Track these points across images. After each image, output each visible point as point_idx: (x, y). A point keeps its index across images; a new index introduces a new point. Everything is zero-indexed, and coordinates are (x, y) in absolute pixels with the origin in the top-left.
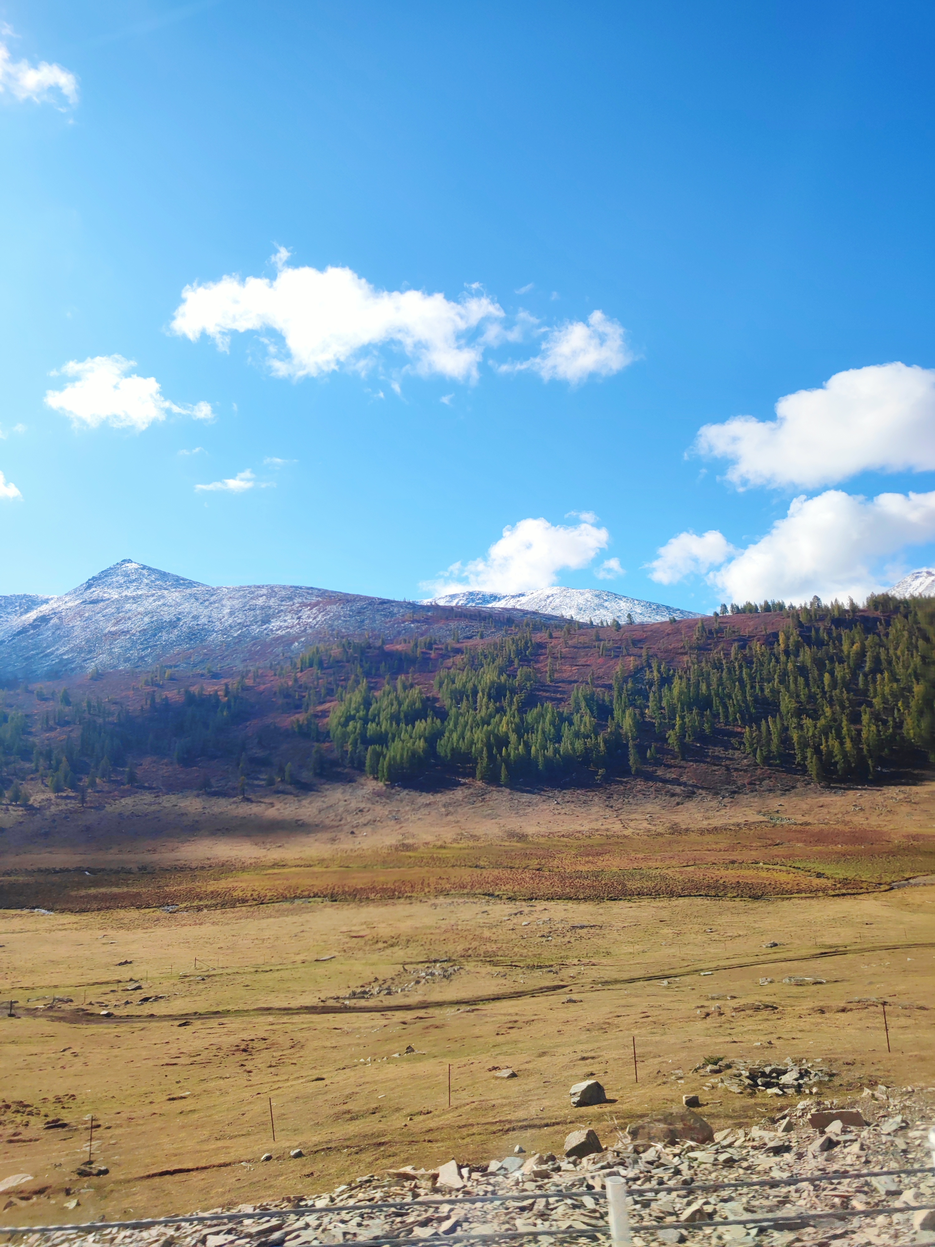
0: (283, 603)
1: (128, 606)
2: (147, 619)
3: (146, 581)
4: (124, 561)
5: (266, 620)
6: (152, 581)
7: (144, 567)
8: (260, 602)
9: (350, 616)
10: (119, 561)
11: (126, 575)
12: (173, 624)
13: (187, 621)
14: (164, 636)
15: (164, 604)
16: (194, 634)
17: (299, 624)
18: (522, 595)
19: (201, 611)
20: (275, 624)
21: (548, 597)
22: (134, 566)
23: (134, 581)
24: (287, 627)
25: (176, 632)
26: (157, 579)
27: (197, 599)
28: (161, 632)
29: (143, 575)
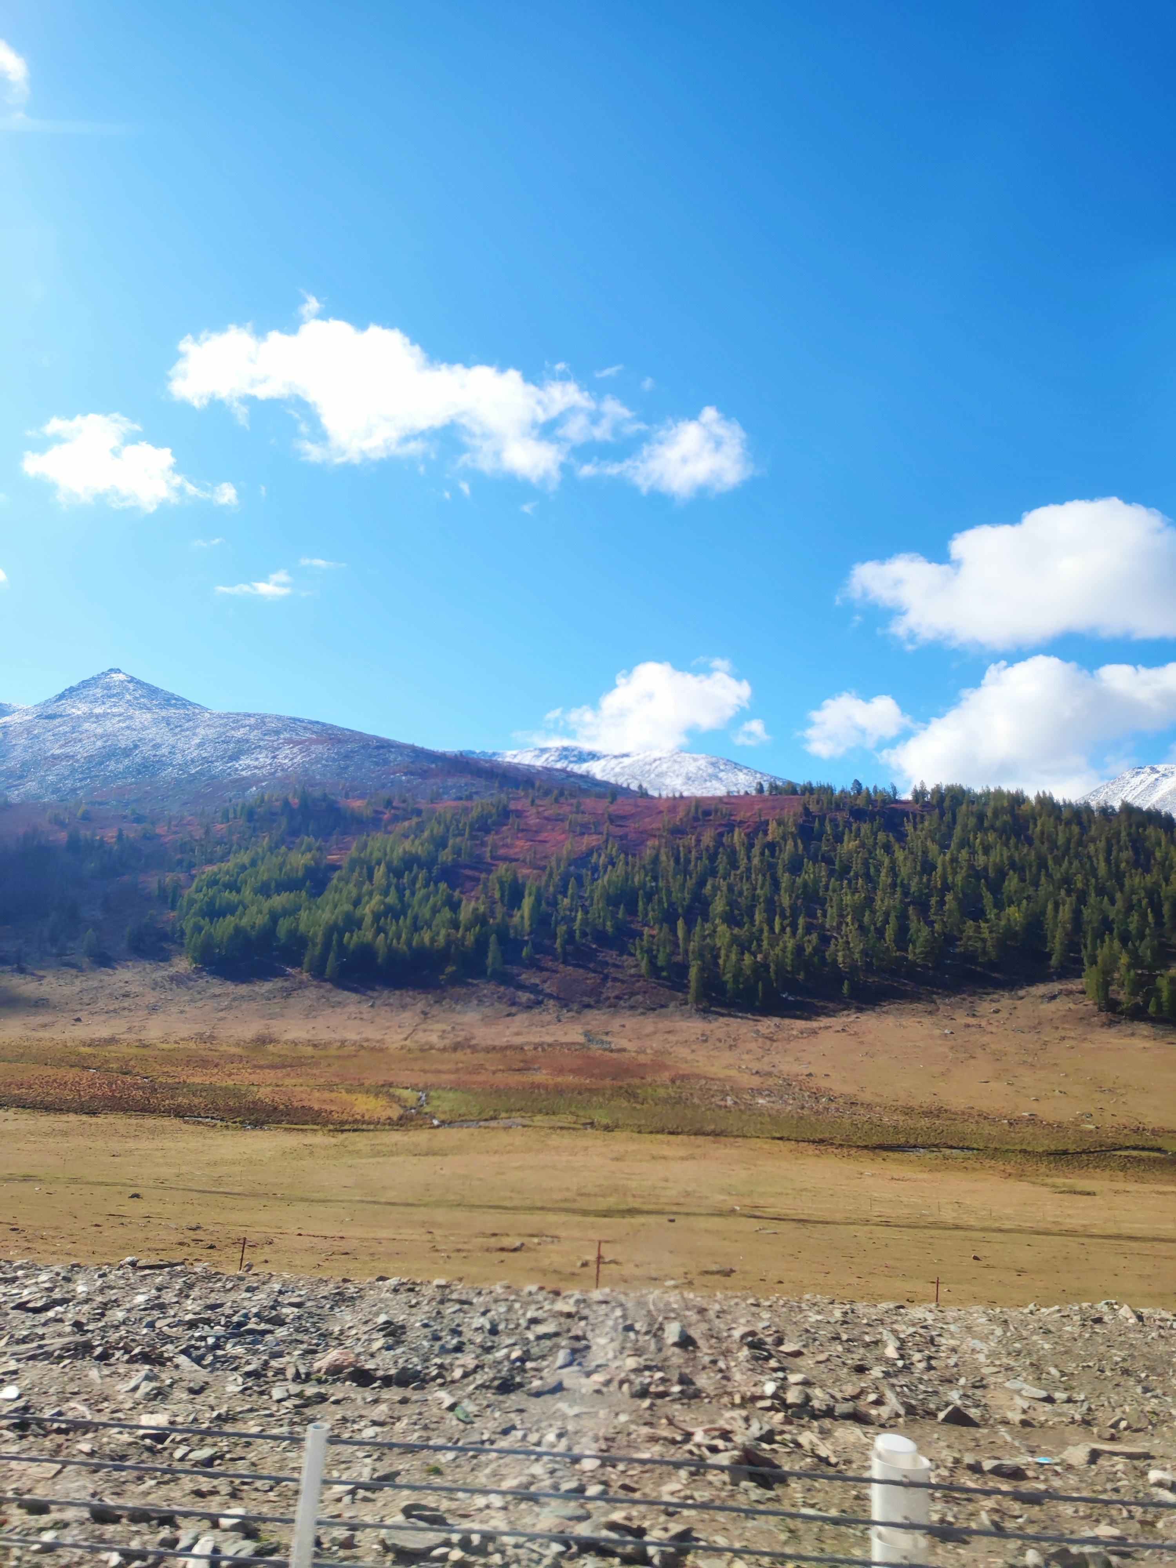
0: (266, 737)
1: (86, 726)
2: (99, 744)
3: (128, 697)
4: (111, 670)
5: (235, 757)
6: (136, 698)
7: (132, 680)
8: (238, 734)
9: (334, 760)
10: (105, 670)
11: (108, 687)
12: (127, 752)
13: (146, 750)
14: (112, 765)
15: (128, 727)
16: (146, 767)
17: (271, 764)
18: (626, 755)
19: (166, 738)
20: (245, 761)
21: (655, 760)
22: (121, 677)
23: (114, 696)
24: (256, 767)
25: (126, 762)
26: (142, 696)
27: (168, 724)
28: (110, 760)
29: (128, 690)
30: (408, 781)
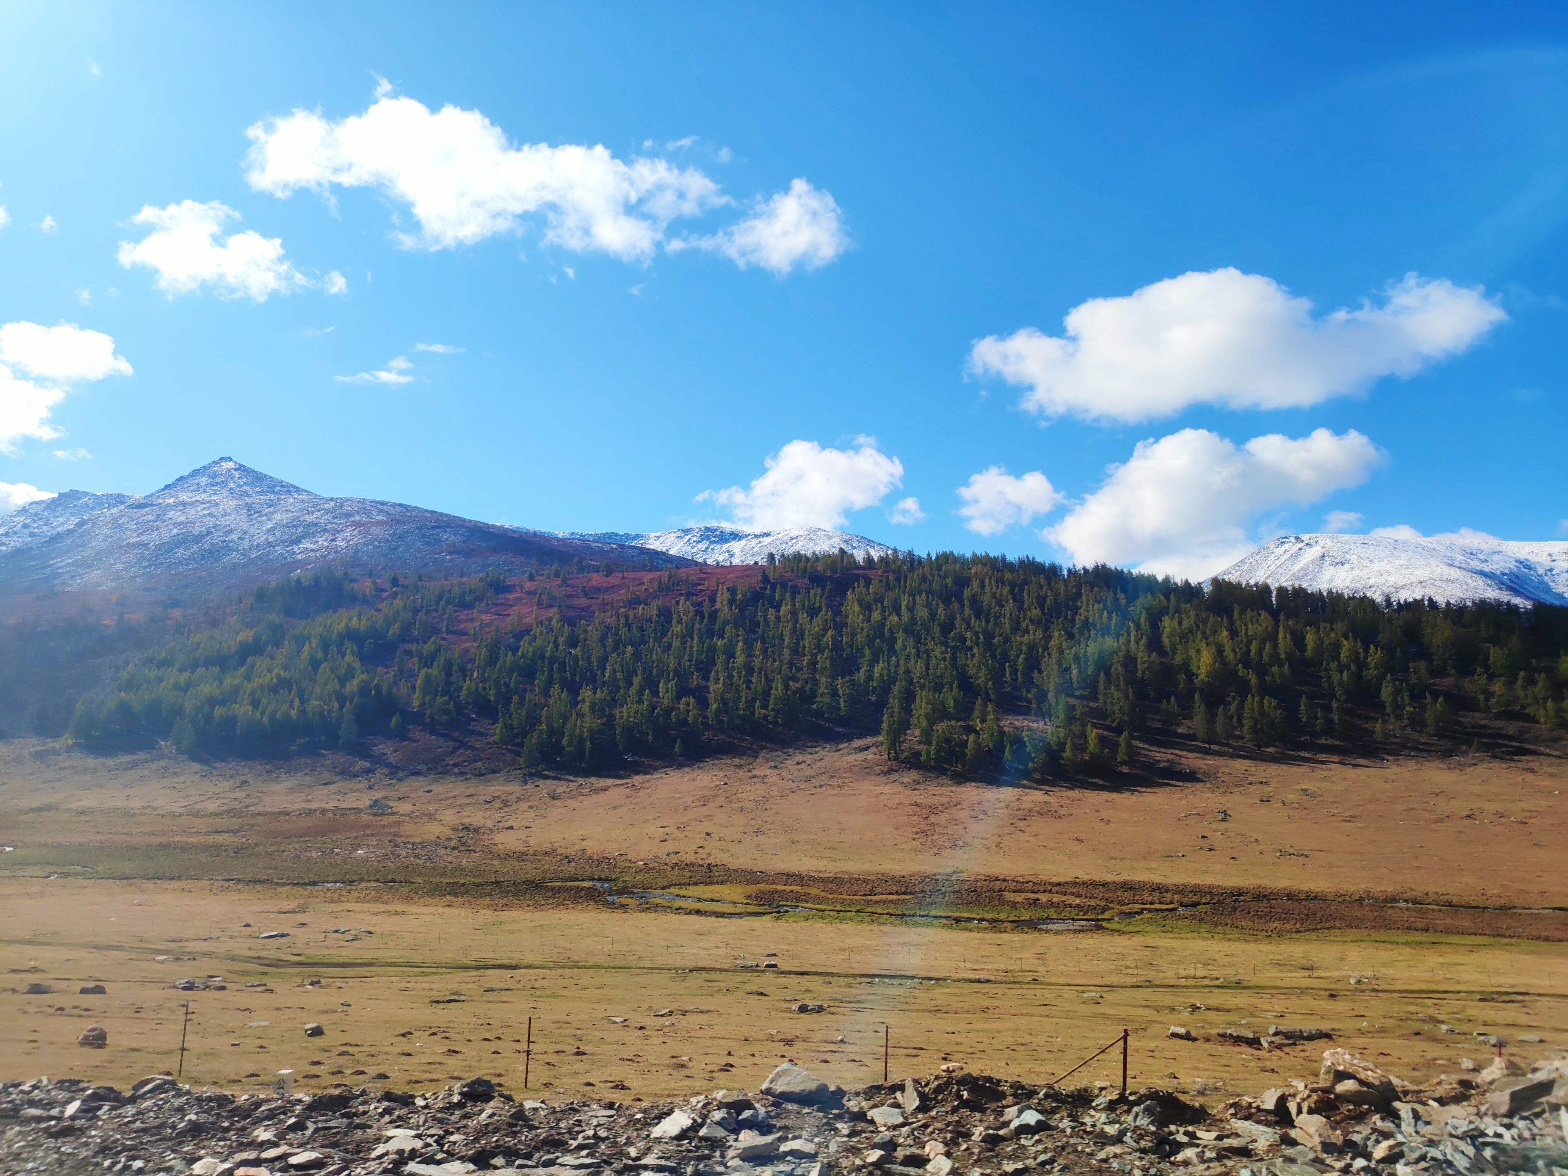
0: (336, 521)
1: (171, 514)
2: (175, 531)
3: (232, 485)
4: (222, 459)
5: (297, 542)
6: (239, 486)
7: (241, 468)
8: (310, 519)
9: (387, 541)
10: (216, 459)
11: (214, 475)
12: (198, 539)
13: (218, 537)
14: (180, 552)
15: (209, 515)
16: (211, 553)
17: (327, 547)
18: (767, 535)
19: (241, 524)
20: (306, 544)
21: (792, 539)
22: (231, 465)
23: (217, 484)
24: (312, 551)
25: (195, 548)
26: (246, 484)
27: (249, 510)
28: (180, 547)
29: (233, 478)
30: (450, 561)
